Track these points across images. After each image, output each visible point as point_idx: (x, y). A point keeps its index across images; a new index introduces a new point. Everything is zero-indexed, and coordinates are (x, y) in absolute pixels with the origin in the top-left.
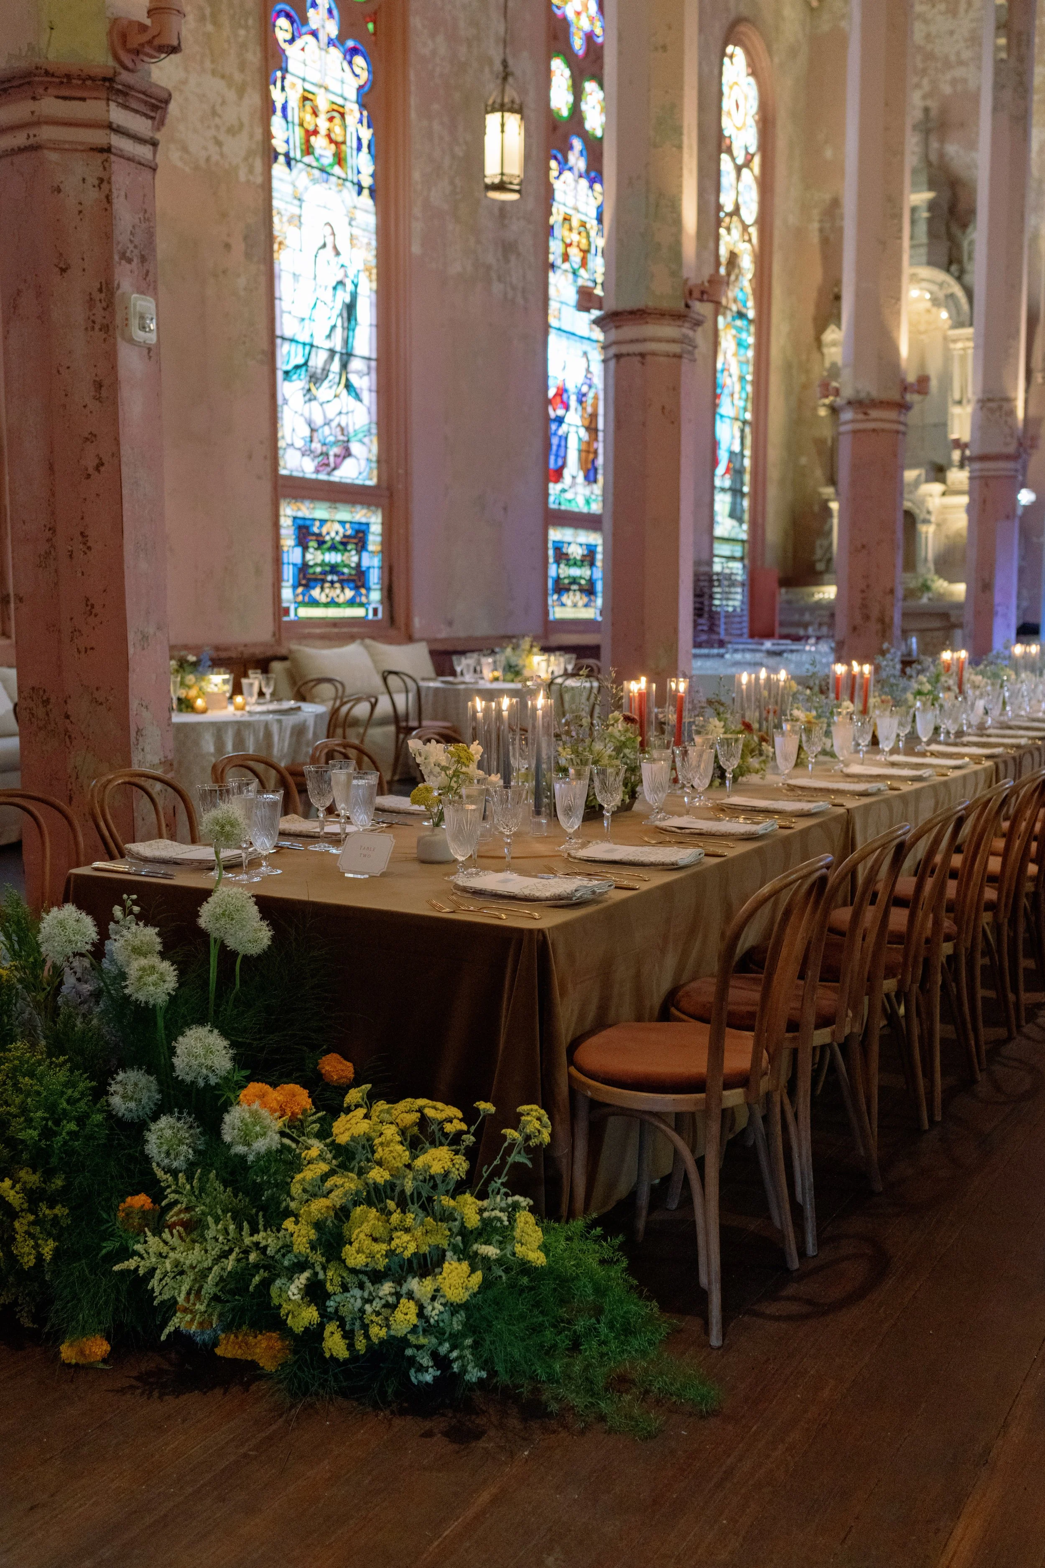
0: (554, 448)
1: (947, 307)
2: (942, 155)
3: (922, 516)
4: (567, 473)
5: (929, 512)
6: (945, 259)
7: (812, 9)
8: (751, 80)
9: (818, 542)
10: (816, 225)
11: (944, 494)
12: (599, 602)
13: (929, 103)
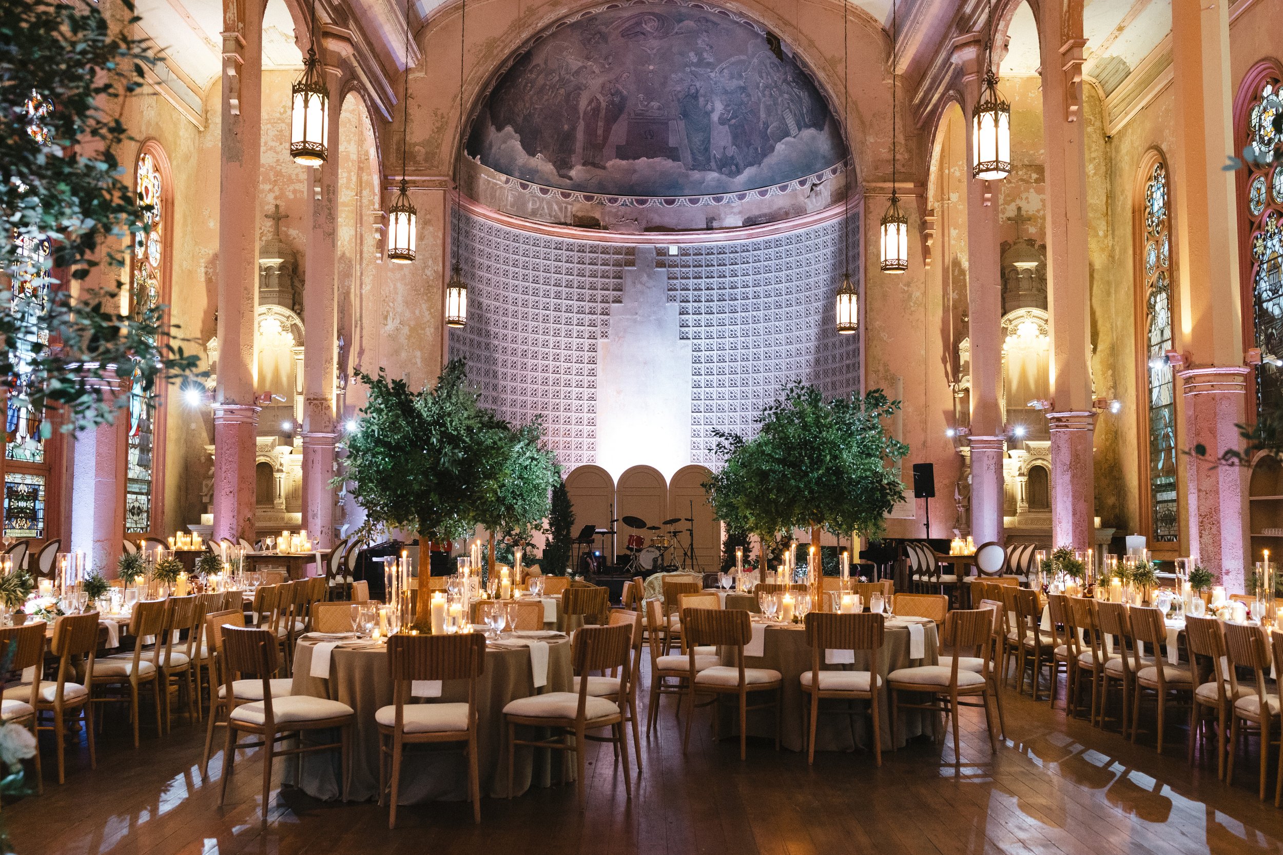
0: (9, 417)
1: (292, 331)
2: (287, 236)
3: (277, 467)
4: (18, 436)
5: (281, 465)
6: (291, 302)
7: (200, 132)
8: (157, 174)
9: (204, 483)
10: (203, 270)
11: (291, 453)
12: (41, 525)
13: (278, 202)
